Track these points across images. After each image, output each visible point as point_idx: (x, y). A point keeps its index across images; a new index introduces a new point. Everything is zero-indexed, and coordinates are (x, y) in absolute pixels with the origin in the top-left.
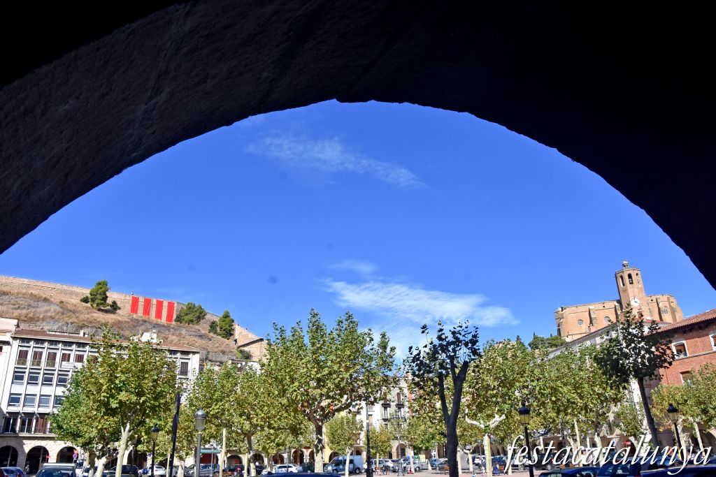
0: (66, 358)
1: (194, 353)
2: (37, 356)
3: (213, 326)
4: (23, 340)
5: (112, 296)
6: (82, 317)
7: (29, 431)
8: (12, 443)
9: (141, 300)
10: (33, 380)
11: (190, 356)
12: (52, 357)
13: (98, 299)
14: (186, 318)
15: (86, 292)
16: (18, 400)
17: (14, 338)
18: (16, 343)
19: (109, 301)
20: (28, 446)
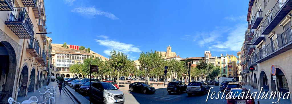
0: (66, 57)
1: (89, 55)
2: (60, 57)
3: (86, 50)
4: (58, 54)
5: (67, 45)
6: (63, 49)
7: (61, 71)
8: (58, 73)
9: (72, 46)
10: (60, 61)
11: (89, 56)
12: (63, 57)
13: (65, 46)
14: (81, 49)
15: (62, 45)
16: (58, 65)
17: (56, 54)
18: (56, 55)
19: (67, 46)
20: (61, 73)
